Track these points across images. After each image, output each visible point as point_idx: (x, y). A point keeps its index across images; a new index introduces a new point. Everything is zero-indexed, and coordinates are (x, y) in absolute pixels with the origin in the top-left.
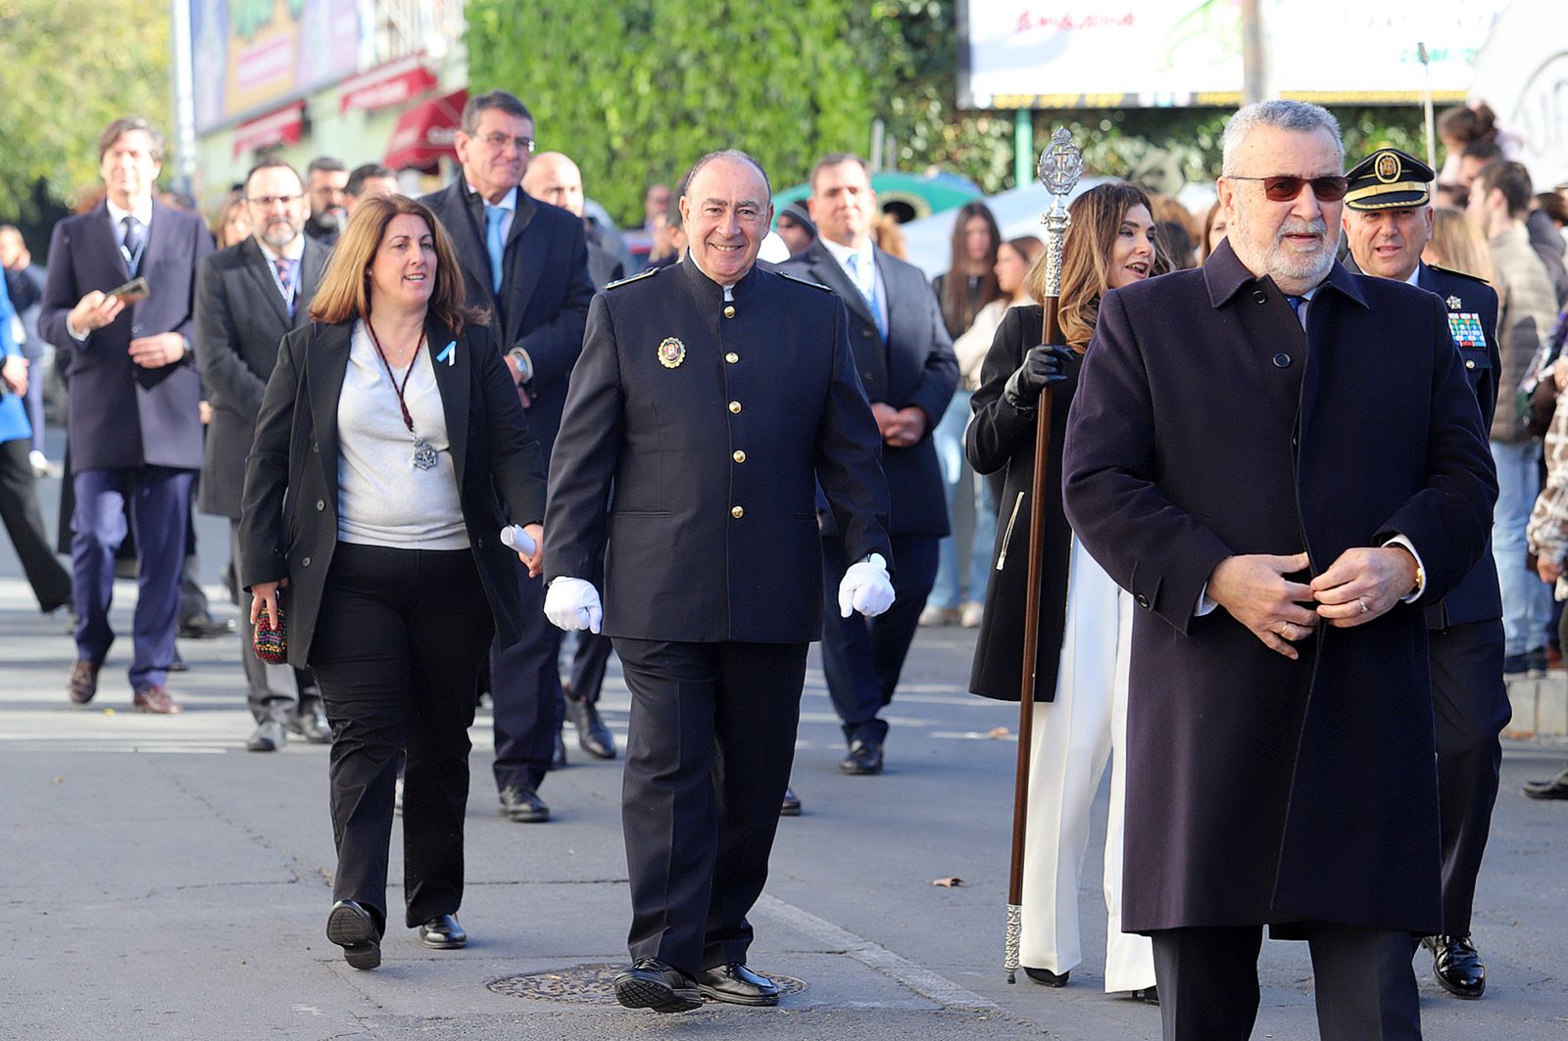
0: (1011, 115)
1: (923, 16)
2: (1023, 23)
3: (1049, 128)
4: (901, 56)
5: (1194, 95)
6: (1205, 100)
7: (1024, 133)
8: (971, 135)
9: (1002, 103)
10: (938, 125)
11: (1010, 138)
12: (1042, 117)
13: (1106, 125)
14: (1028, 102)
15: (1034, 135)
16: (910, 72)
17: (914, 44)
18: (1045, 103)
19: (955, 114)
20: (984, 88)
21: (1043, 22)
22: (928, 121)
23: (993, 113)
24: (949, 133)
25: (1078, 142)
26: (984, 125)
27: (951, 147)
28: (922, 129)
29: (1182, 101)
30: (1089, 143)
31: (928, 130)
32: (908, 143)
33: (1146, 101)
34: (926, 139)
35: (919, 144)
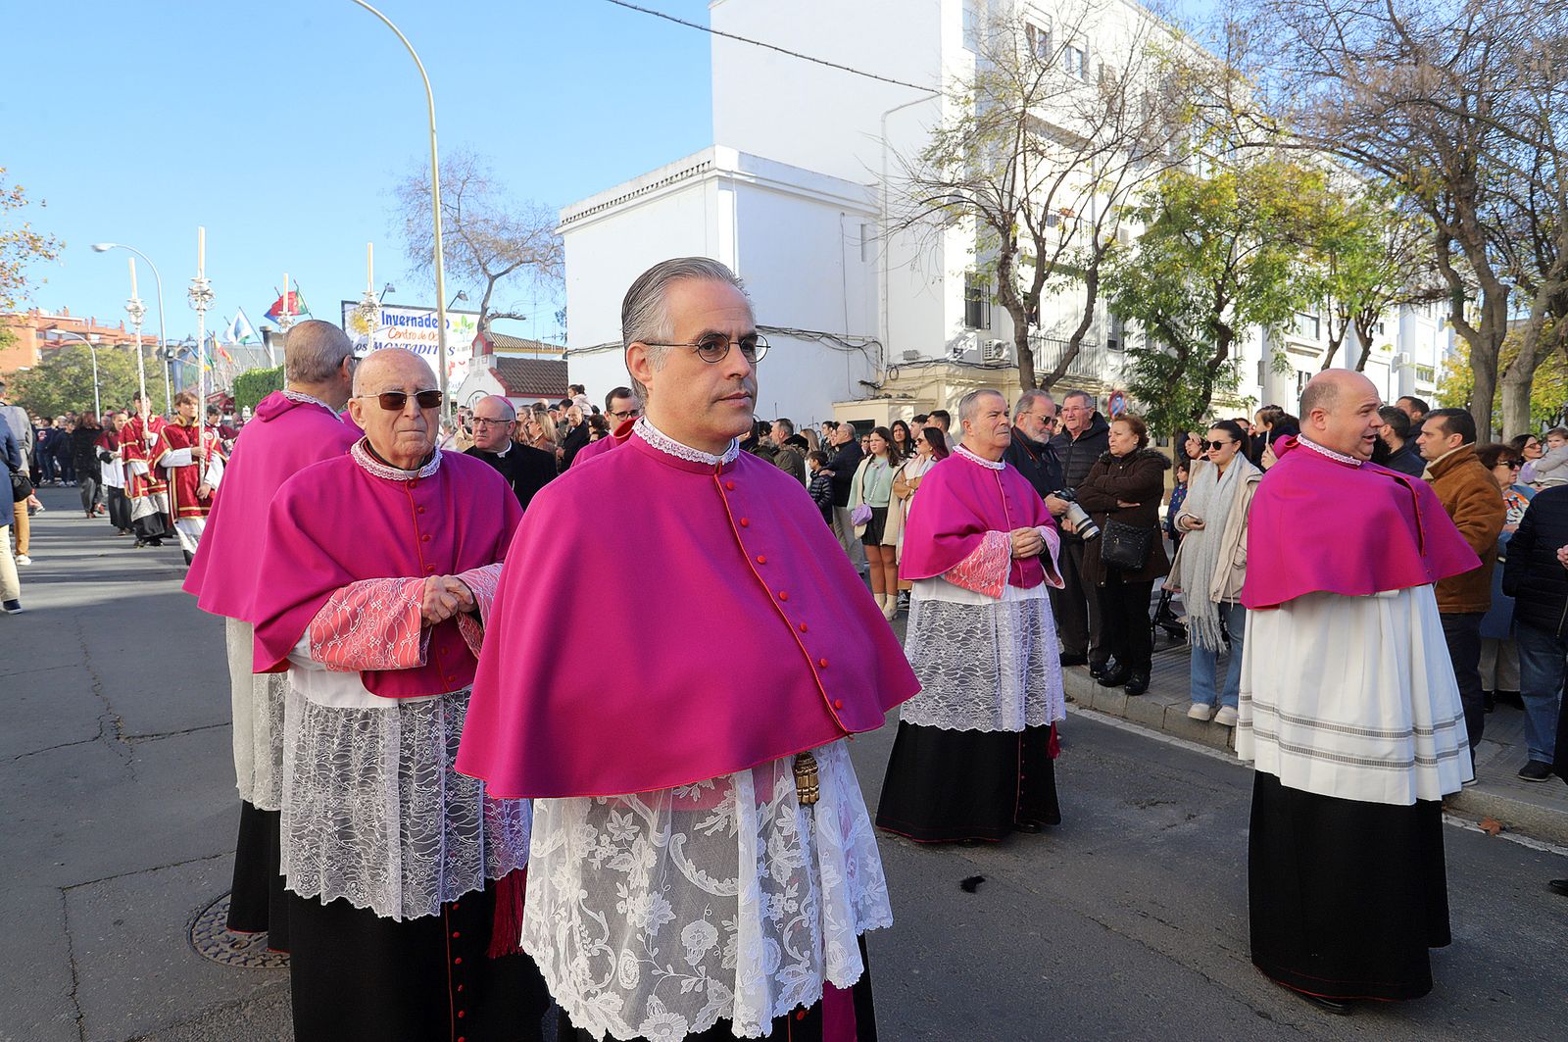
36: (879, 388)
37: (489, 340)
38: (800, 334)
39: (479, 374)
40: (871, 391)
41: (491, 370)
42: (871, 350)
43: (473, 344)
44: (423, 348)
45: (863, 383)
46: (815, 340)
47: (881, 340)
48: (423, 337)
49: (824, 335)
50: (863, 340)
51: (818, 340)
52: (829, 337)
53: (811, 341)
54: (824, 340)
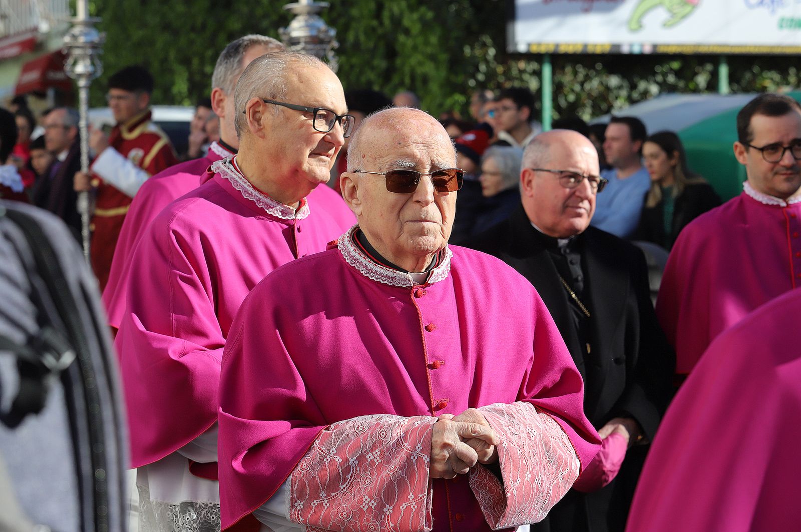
0: (539, 58)
3: (563, 68)
5: (655, 46)
6: (661, 50)
7: (547, 70)
8: (514, 72)
9: (534, 49)
10: (493, 64)
11: (538, 74)
12: (558, 60)
13: (599, 66)
14: (551, 49)
15: (554, 73)
19: (507, 56)
20: (523, 39)
22: (487, 62)
23: (529, 56)
24: (500, 69)
25: (581, 77)
26: (522, 65)
27: (501, 79)
28: (483, 67)
29: (647, 50)
30: (587, 78)
31: (487, 67)
32: (473, 76)
33: (625, 50)
34: (485, 74)
35: (481, 77)
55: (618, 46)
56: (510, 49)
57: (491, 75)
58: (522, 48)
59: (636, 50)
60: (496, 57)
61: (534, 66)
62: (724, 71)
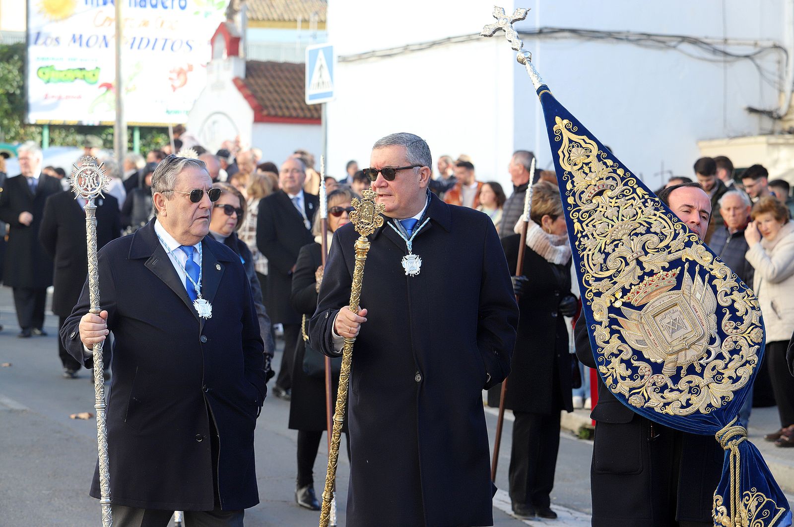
0: (42, 126)
1: (14, 94)
2: (46, 97)
3: (54, 131)
4: (6, 106)
5: (100, 122)
6: (104, 124)
7: (46, 132)
8: (29, 132)
9: (39, 122)
10: (18, 129)
11: (41, 133)
12: (52, 127)
13: (73, 130)
14: (47, 123)
15: (50, 131)
16: (10, 111)
17: (11, 102)
18: (54, 123)
19: (24, 125)
20: (33, 117)
21: (53, 97)
22: (15, 127)
23: (36, 125)
24: (22, 131)
25: (63, 135)
26: (33, 129)
27: (22, 136)
28: (13, 130)
29: (96, 123)
30: (67, 136)
31: (15, 130)
32: (8, 134)
33: (85, 123)
34: (14, 133)
35: (12, 134)
36: (780, 118)
37: (234, 34)
38: (645, 39)
39: (218, 86)
40: (767, 123)
41: (236, 81)
42: (769, 62)
43: (213, 41)
44: (145, 42)
45: (752, 110)
46: (669, 47)
47: (787, 42)
48: (145, 24)
49: (684, 39)
50: (756, 45)
51: (674, 47)
52: (695, 42)
53: (661, 48)
54: (686, 47)
55: (81, 121)
56: (26, 121)
57: (17, 134)
58: (32, 121)
59: (91, 124)
60: (20, 125)
61: (38, 130)
62: (137, 135)
